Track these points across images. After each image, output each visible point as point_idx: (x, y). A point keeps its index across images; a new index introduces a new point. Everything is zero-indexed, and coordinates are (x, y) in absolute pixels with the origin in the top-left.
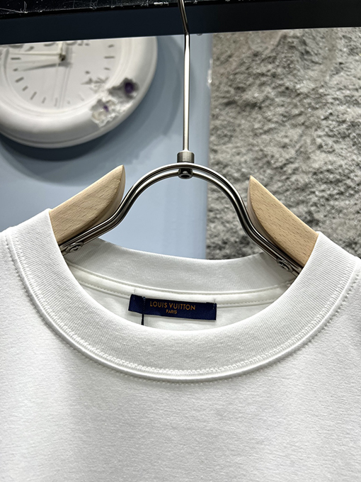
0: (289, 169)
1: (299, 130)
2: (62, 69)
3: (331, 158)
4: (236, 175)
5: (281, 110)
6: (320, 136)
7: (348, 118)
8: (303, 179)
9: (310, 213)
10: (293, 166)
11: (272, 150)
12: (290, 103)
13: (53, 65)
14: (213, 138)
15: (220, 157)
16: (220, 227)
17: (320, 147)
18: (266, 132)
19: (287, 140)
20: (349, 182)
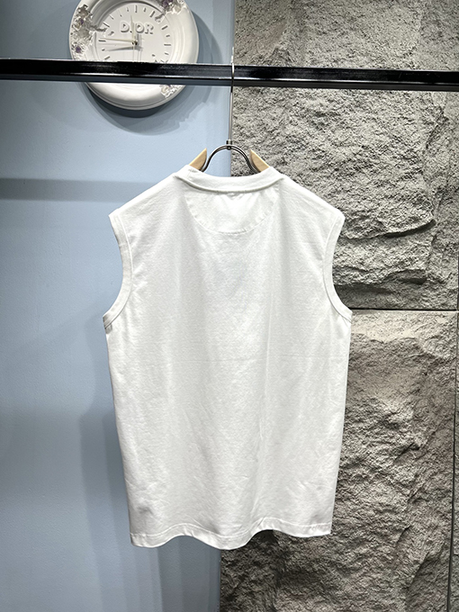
0: (275, 133)
1: (282, 110)
2: (136, 51)
3: (296, 128)
4: (248, 134)
5: (273, 96)
6: (291, 115)
7: (306, 106)
8: (281, 139)
9: (283, 158)
10: (277, 131)
11: (267, 120)
12: (278, 92)
13: (128, 48)
14: (234, 109)
15: (239, 122)
16: (239, 164)
17: (291, 122)
18: (264, 109)
19: (275, 115)
20: (303, 142)
